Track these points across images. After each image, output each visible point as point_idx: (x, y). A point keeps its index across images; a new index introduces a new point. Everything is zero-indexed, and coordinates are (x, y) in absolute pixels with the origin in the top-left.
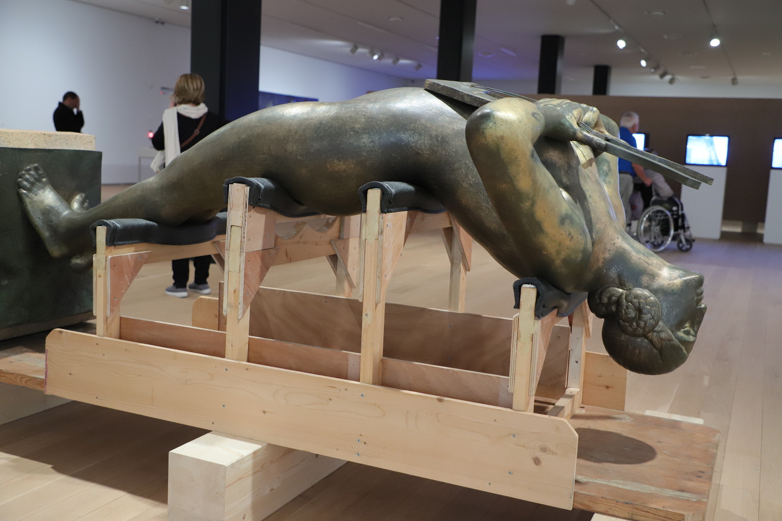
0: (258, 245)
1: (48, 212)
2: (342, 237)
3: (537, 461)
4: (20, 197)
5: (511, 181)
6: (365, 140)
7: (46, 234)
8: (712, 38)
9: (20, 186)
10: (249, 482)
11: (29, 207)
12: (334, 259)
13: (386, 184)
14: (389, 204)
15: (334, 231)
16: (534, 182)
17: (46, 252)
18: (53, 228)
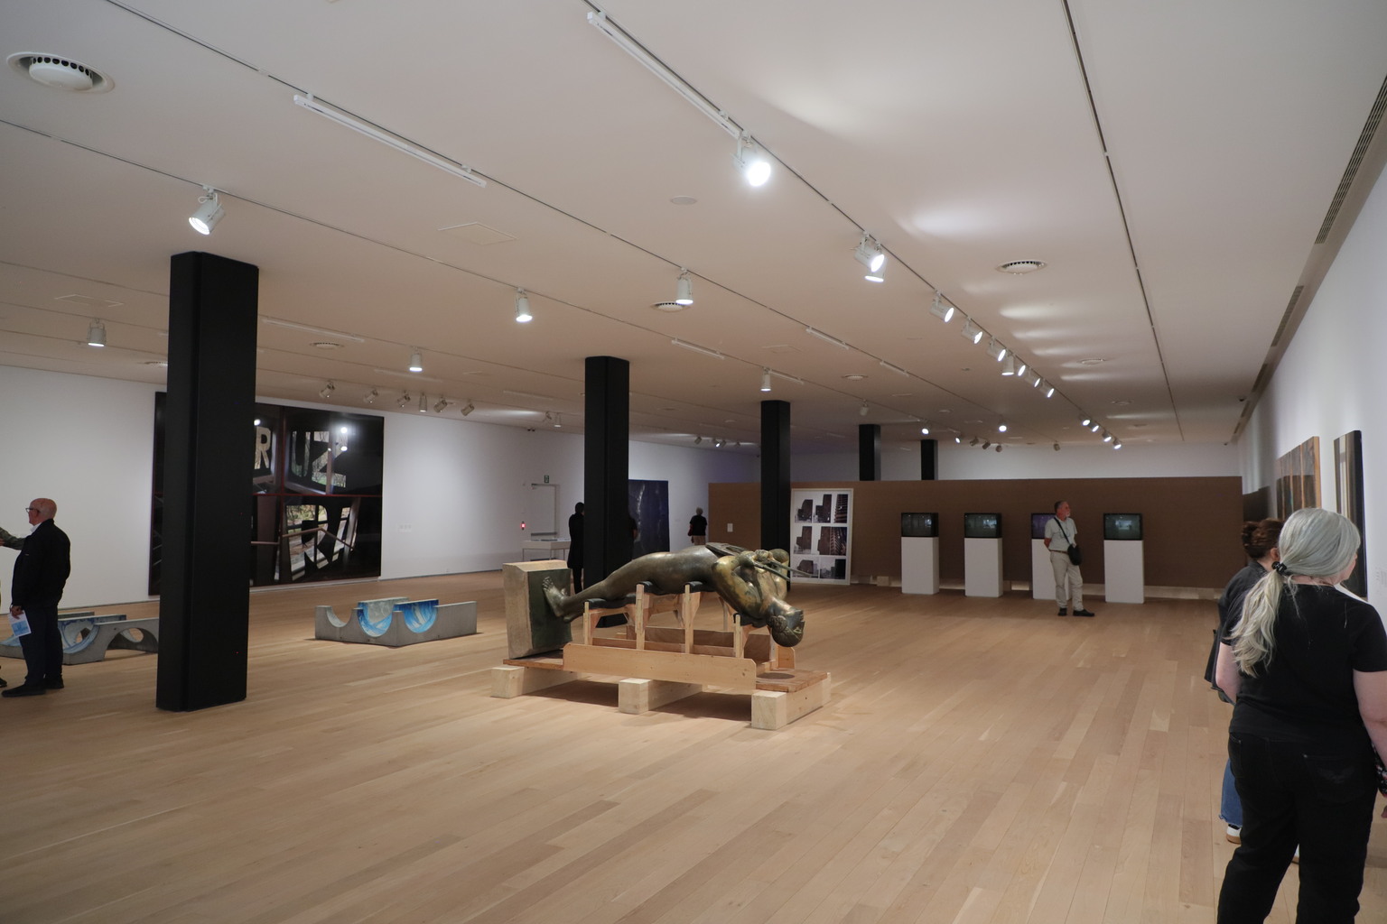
0: (647, 607)
1: (555, 597)
2: (679, 604)
3: (744, 674)
4: (543, 592)
5: (726, 582)
6: (684, 567)
7: (555, 607)
8: (1001, 424)
9: (543, 587)
10: (647, 693)
11: (547, 596)
12: (676, 612)
13: (691, 583)
14: (693, 590)
15: (675, 600)
16: (734, 582)
17: (554, 614)
18: (558, 605)
